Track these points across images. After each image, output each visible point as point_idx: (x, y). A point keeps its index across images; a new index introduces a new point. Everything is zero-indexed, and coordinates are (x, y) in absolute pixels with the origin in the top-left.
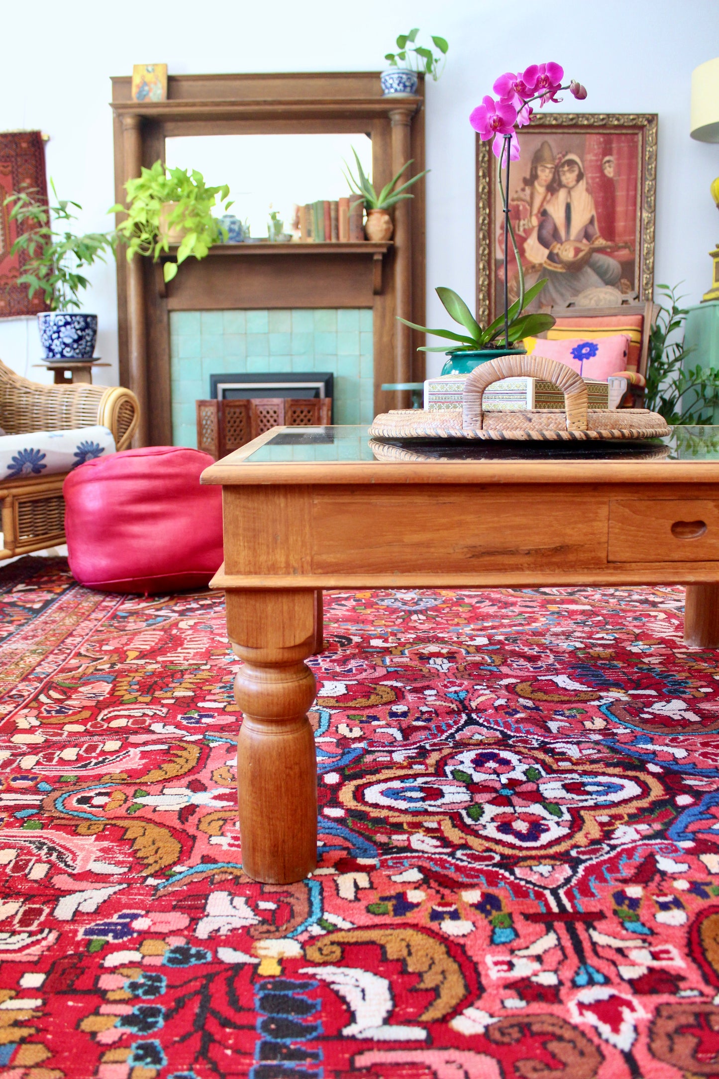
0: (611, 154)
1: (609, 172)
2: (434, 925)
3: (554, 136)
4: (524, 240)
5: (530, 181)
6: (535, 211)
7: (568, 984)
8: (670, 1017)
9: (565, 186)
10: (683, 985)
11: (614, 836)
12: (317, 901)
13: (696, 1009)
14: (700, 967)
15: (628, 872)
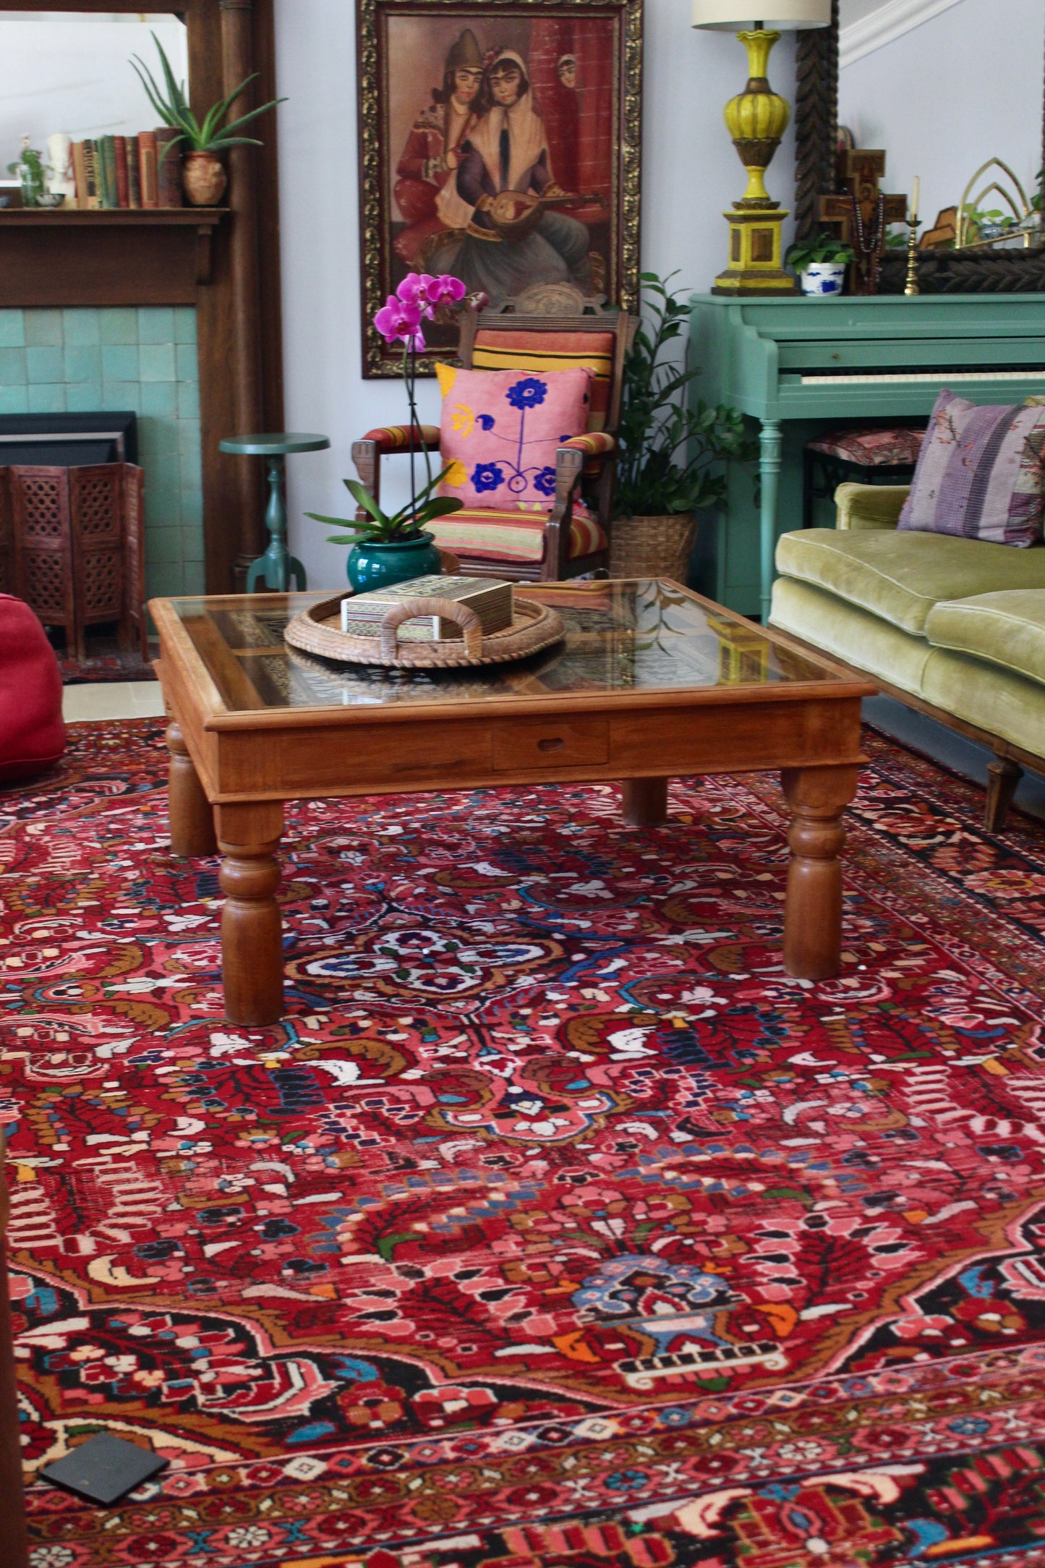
0: (571, 52)
1: (569, 79)
3: (480, 21)
4: (436, 191)
5: (443, 95)
6: (452, 145)
7: (474, 1055)
8: (536, 1064)
9: (499, 104)
10: (548, 1050)
11: (516, 982)
12: (292, 1032)
13: (554, 1059)
14: (562, 1043)
15: (523, 1002)
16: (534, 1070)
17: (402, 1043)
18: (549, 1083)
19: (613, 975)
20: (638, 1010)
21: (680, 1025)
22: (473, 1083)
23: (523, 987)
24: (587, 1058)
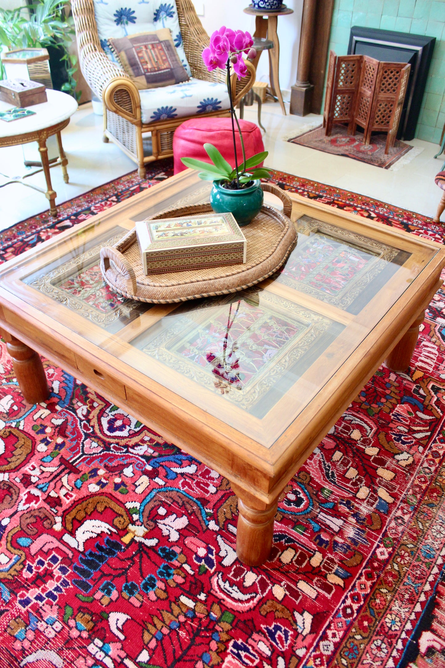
2: (38, 442)
7: (36, 485)
10: (57, 507)
11: (136, 448)
12: (27, 414)
13: (48, 515)
14: (71, 507)
15: (114, 464)
16: (32, 515)
17: (36, 452)
18: (20, 529)
19: (174, 475)
20: (134, 511)
21: (126, 539)
22: (5, 502)
23: (132, 453)
24: (58, 527)
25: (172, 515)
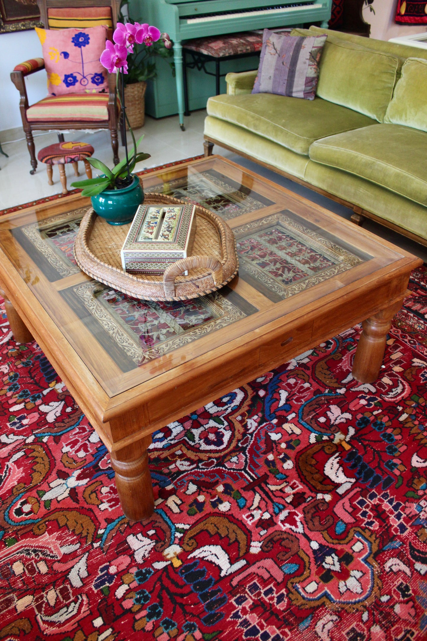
2: (215, 510)
7: (274, 515)
8: (308, 512)
10: (306, 496)
11: (249, 428)
12: (168, 520)
13: (313, 505)
14: (307, 485)
15: (263, 447)
16: (311, 520)
17: (230, 513)
18: (326, 531)
19: (287, 406)
20: (320, 438)
21: (347, 447)
22: (290, 546)
23: (254, 431)
24: (328, 498)
25: (327, 414)
